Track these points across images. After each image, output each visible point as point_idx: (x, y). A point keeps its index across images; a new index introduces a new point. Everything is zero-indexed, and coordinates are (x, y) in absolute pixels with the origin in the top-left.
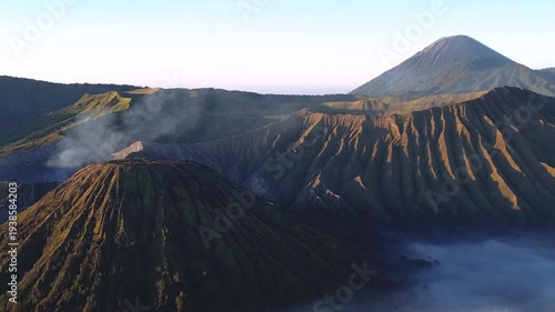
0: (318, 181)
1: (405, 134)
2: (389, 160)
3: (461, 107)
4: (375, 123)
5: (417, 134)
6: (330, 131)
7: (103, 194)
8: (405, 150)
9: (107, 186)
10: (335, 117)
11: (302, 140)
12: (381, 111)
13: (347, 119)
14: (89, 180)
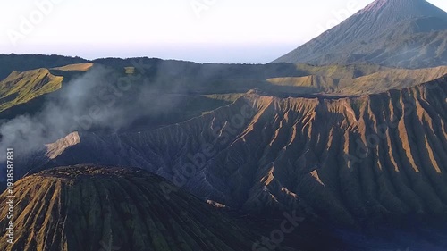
0: (271, 177)
1: (361, 119)
2: (346, 150)
3: (420, 88)
4: (329, 107)
5: (374, 119)
6: (281, 117)
7: (43, 212)
8: (363, 137)
9: (48, 203)
10: (285, 101)
11: (251, 127)
12: (331, 88)
13: (299, 103)
14: (28, 196)
